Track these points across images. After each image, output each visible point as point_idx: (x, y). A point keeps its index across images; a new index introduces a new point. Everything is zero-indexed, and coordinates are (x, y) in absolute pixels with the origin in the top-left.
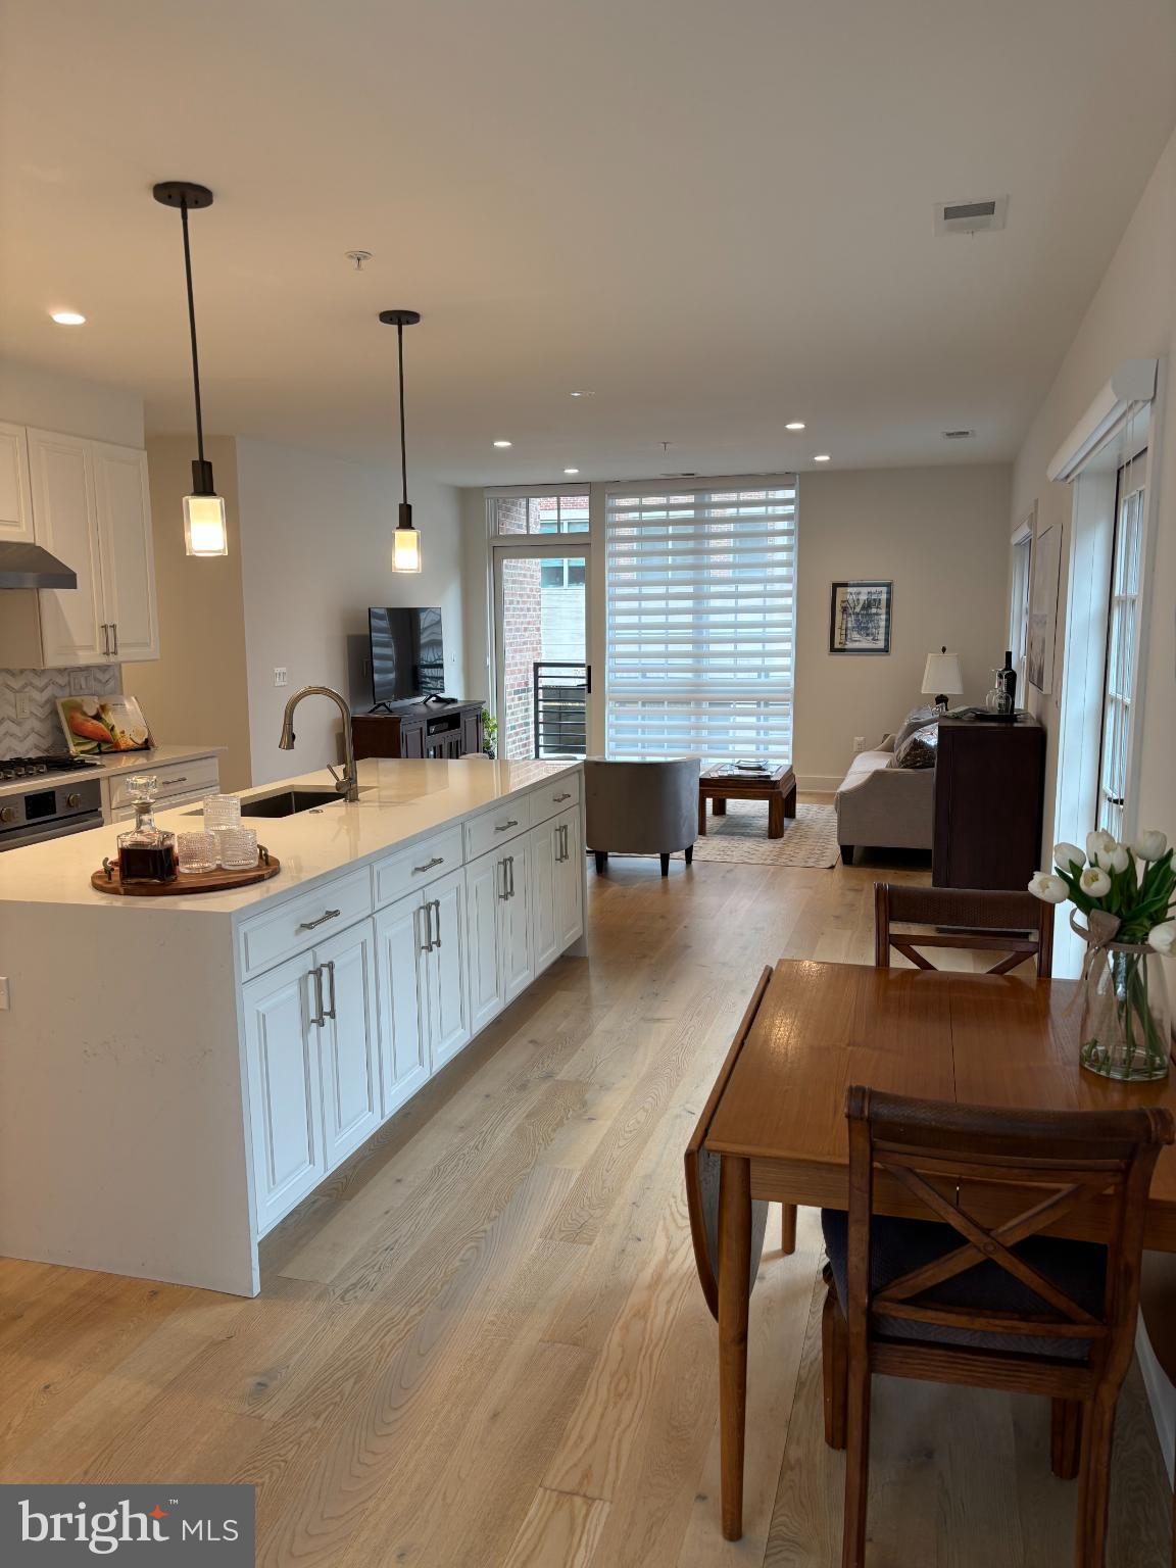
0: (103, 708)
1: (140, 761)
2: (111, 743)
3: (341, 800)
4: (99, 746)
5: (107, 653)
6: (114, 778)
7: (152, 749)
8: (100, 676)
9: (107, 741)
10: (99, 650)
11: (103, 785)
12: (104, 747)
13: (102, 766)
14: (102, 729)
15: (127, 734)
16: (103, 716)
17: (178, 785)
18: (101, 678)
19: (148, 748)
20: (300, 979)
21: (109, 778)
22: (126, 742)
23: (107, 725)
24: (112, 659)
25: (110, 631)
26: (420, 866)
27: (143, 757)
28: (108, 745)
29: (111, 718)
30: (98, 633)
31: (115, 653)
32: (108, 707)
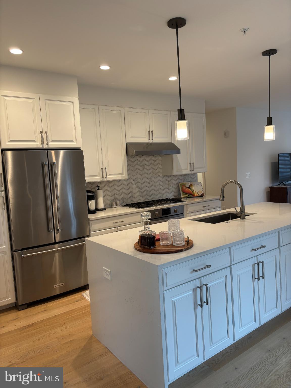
0: (191, 185)
1: (200, 200)
2: (192, 195)
3: (239, 218)
4: (189, 195)
5: (191, 171)
6: (189, 205)
7: (203, 197)
8: (192, 176)
9: (191, 194)
10: (189, 169)
11: (185, 207)
12: (190, 196)
13: (185, 201)
14: (190, 191)
15: (197, 192)
16: (191, 187)
17: (208, 207)
18: (192, 177)
19: (202, 196)
20: (194, 289)
21: (187, 205)
22: (196, 195)
23: (192, 190)
24: (192, 172)
25: (192, 164)
26: (254, 248)
27: (201, 198)
28: (191, 195)
29: (193, 188)
30: (189, 165)
31: (193, 170)
32: (192, 185)
